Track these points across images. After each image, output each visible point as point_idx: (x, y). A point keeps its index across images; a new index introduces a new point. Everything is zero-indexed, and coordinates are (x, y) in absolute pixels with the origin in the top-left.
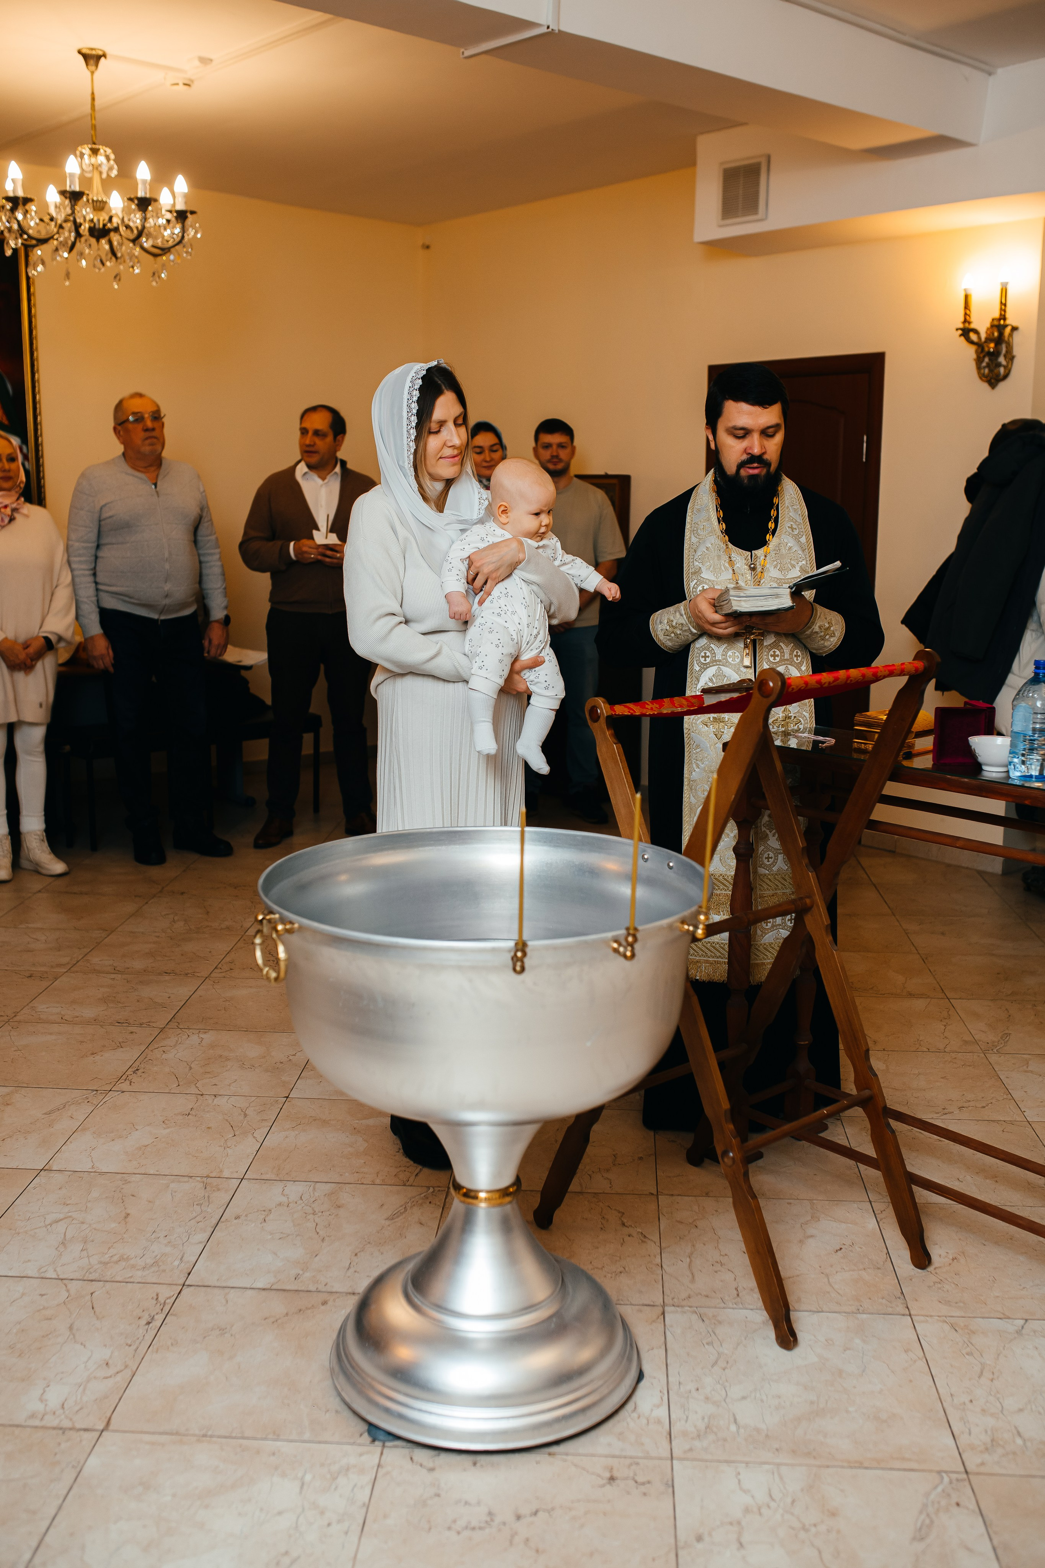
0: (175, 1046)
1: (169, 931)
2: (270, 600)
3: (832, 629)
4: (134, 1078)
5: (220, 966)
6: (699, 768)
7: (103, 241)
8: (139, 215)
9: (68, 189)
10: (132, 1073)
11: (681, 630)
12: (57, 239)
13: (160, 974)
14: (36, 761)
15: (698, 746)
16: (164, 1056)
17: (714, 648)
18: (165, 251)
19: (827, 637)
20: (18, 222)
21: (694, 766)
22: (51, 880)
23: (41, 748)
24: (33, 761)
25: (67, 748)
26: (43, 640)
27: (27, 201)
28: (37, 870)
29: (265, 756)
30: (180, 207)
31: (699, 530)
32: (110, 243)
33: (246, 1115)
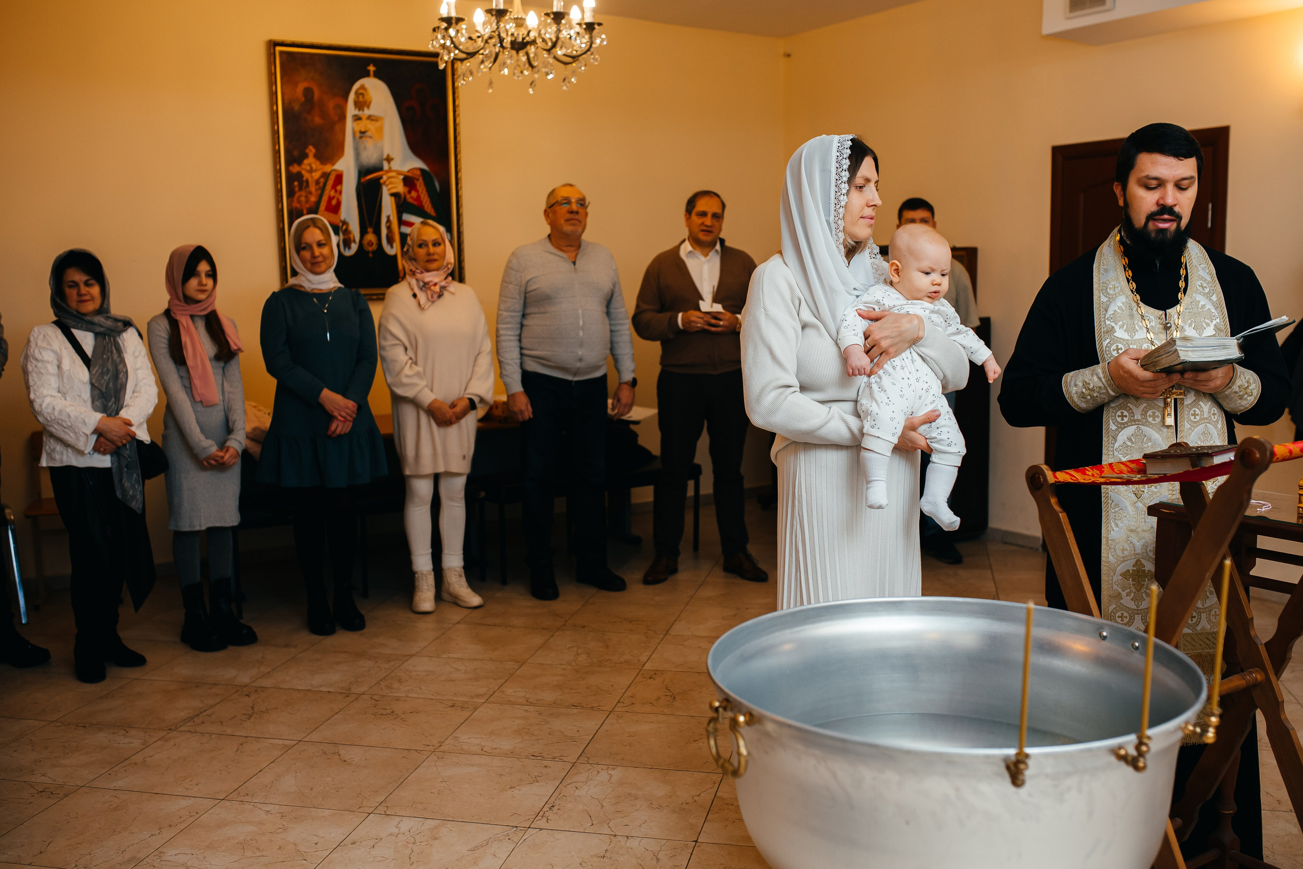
0: (586, 782)
1: (573, 664)
2: (661, 363)
3: (1250, 388)
4: (550, 814)
5: (622, 700)
6: (1118, 527)
7: (522, 53)
8: (554, 28)
9: (494, 7)
10: (548, 809)
11: (1099, 392)
12: (482, 54)
13: (568, 707)
14: (457, 506)
15: (1117, 505)
16: (577, 792)
17: (1131, 407)
18: (575, 58)
19: (1245, 396)
20: (451, 38)
21: (1113, 525)
22: (468, 611)
23: (462, 494)
24: (454, 506)
25: (483, 494)
26: (467, 401)
27: (459, 20)
28: (456, 602)
29: (651, 499)
30: (589, 19)
31: (1108, 290)
32: (527, 54)
33: (658, 860)
